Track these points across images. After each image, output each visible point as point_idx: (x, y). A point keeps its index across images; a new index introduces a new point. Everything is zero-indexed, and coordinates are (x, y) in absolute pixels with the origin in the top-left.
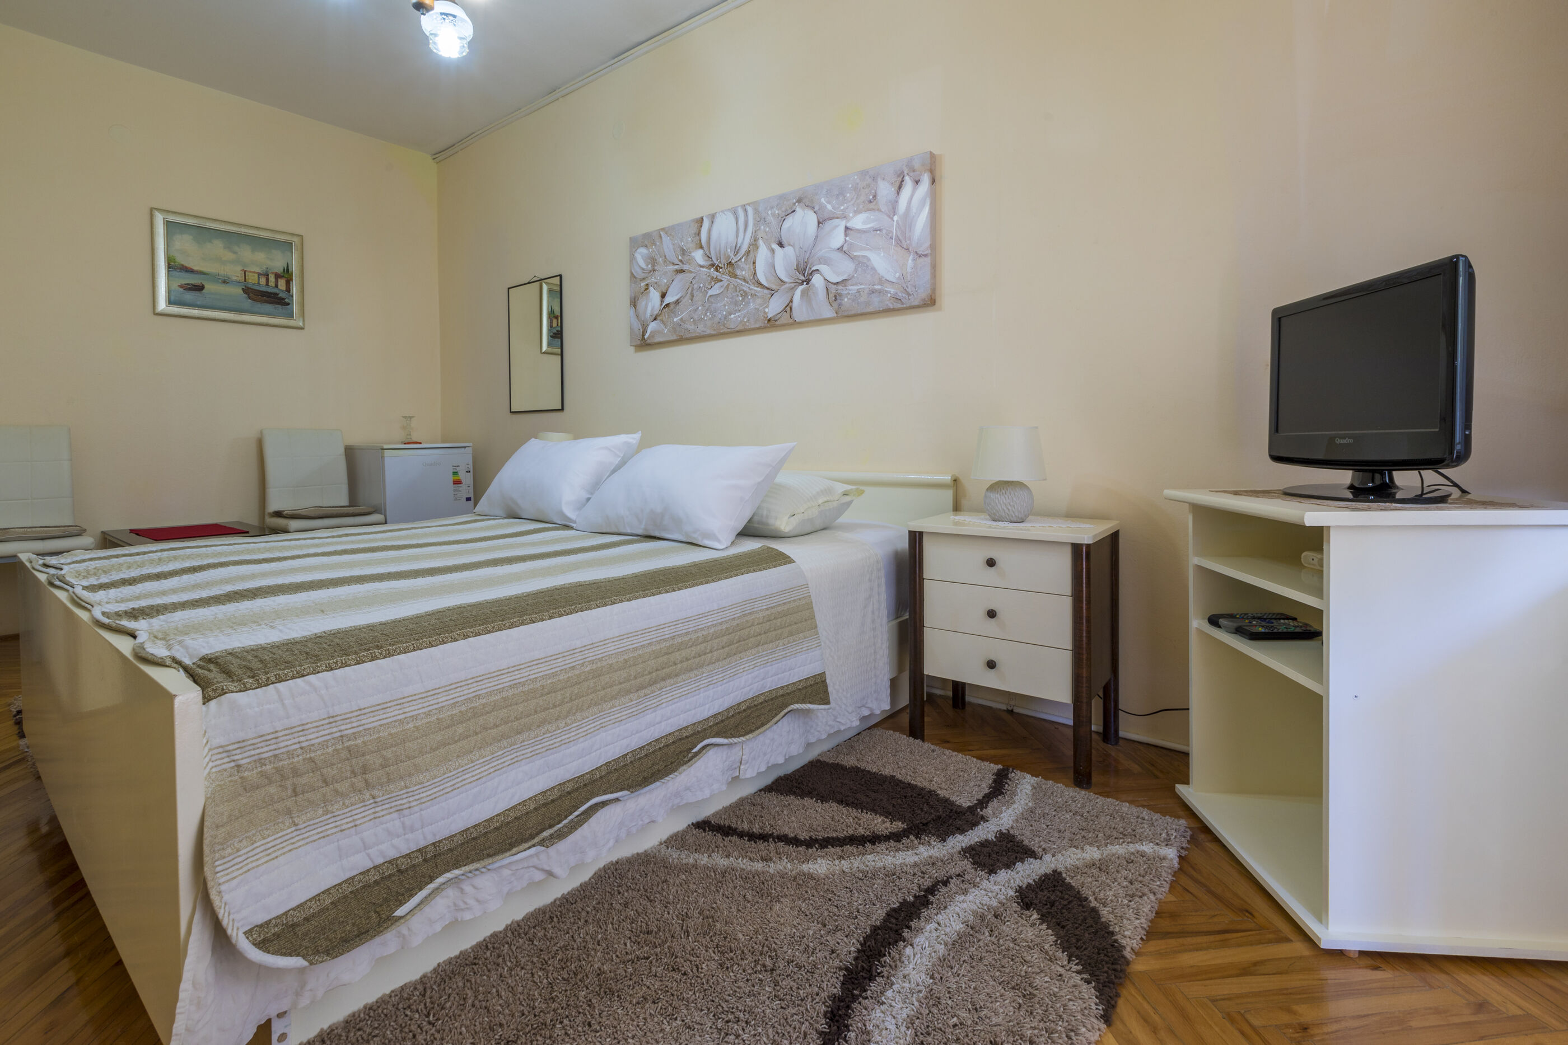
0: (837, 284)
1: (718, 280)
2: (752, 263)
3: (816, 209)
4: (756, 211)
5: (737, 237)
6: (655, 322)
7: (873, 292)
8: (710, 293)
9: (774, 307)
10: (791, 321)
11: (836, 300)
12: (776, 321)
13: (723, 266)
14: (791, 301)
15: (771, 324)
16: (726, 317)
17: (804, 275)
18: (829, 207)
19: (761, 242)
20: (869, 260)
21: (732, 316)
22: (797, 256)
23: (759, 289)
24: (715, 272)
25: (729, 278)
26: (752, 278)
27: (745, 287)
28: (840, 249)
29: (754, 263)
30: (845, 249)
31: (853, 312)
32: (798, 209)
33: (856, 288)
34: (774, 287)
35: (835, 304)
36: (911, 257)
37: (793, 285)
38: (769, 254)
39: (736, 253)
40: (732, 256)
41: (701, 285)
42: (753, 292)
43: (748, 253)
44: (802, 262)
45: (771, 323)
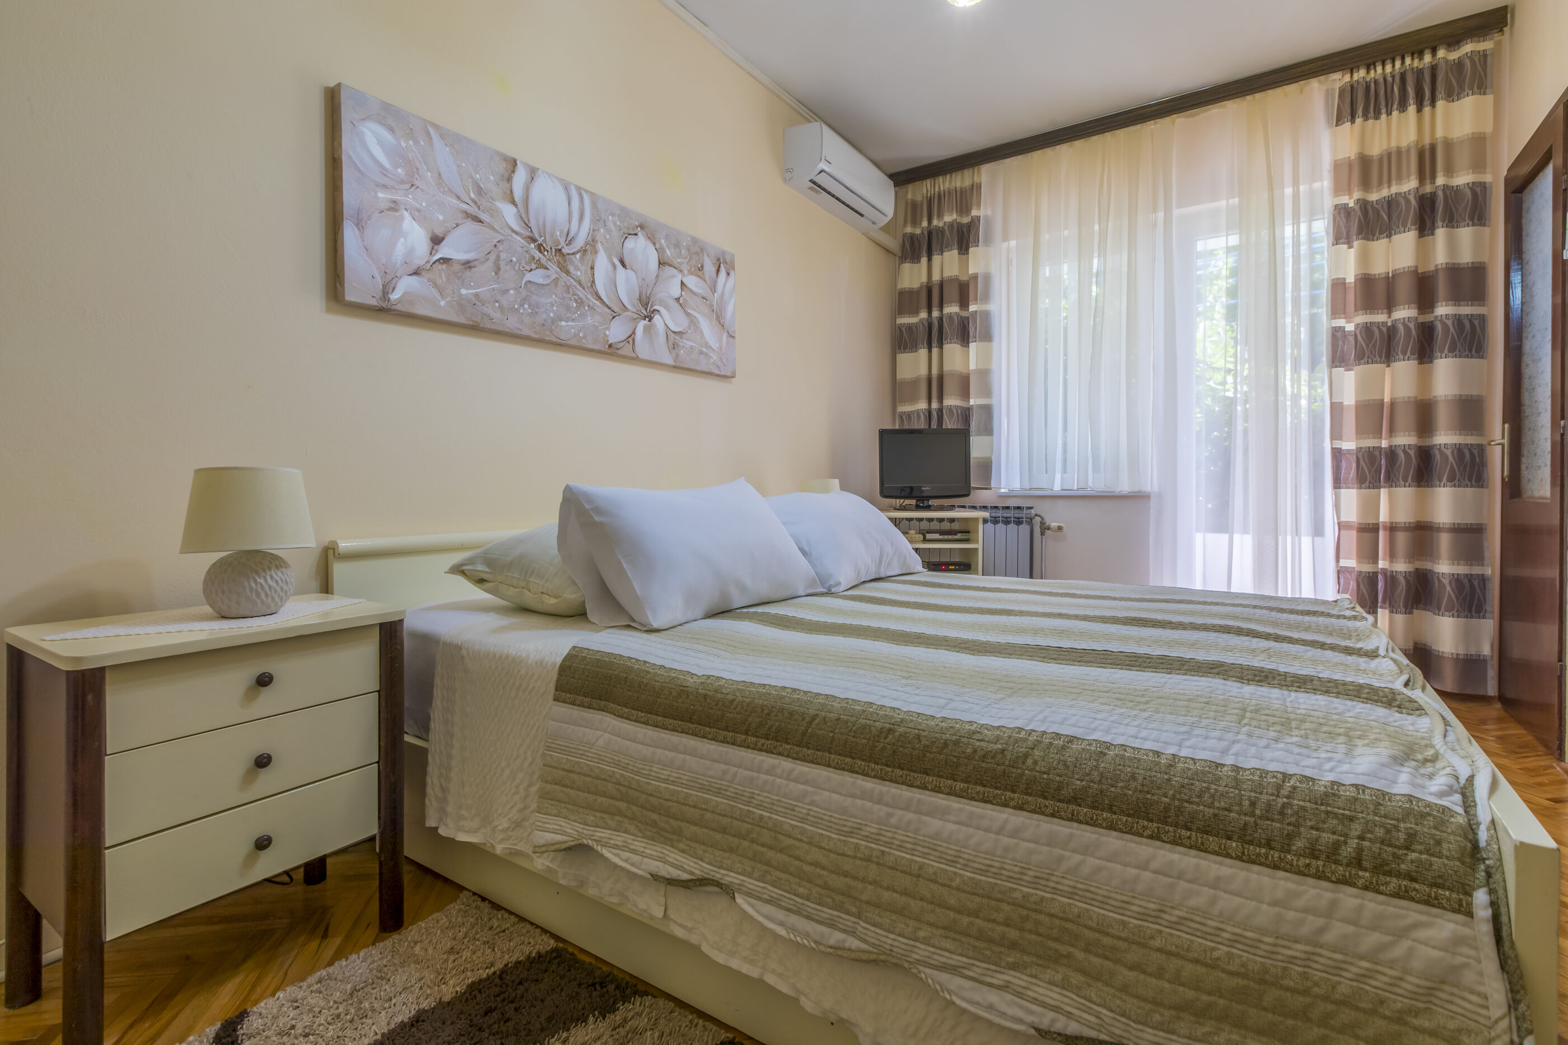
0: (674, 332)
1: (541, 266)
2: (589, 268)
3: (658, 246)
4: (594, 206)
5: (570, 222)
6: (414, 278)
7: (701, 353)
8: (528, 276)
9: (616, 332)
10: (633, 355)
11: (674, 348)
12: (618, 349)
13: (549, 249)
14: (634, 333)
15: (611, 351)
16: (553, 321)
17: (646, 310)
18: (668, 252)
19: (599, 246)
20: (699, 322)
21: (563, 323)
22: (639, 287)
23: (597, 303)
24: (537, 252)
25: (558, 270)
26: (589, 285)
27: (581, 293)
28: (677, 300)
29: (592, 268)
30: (681, 301)
31: (687, 366)
32: (640, 234)
33: (690, 343)
34: (616, 309)
35: (673, 352)
36: (725, 335)
37: (636, 316)
38: (610, 267)
39: (569, 243)
40: (563, 243)
41: (514, 259)
42: (591, 304)
43: (584, 251)
44: (644, 294)
45: (613, 350)
